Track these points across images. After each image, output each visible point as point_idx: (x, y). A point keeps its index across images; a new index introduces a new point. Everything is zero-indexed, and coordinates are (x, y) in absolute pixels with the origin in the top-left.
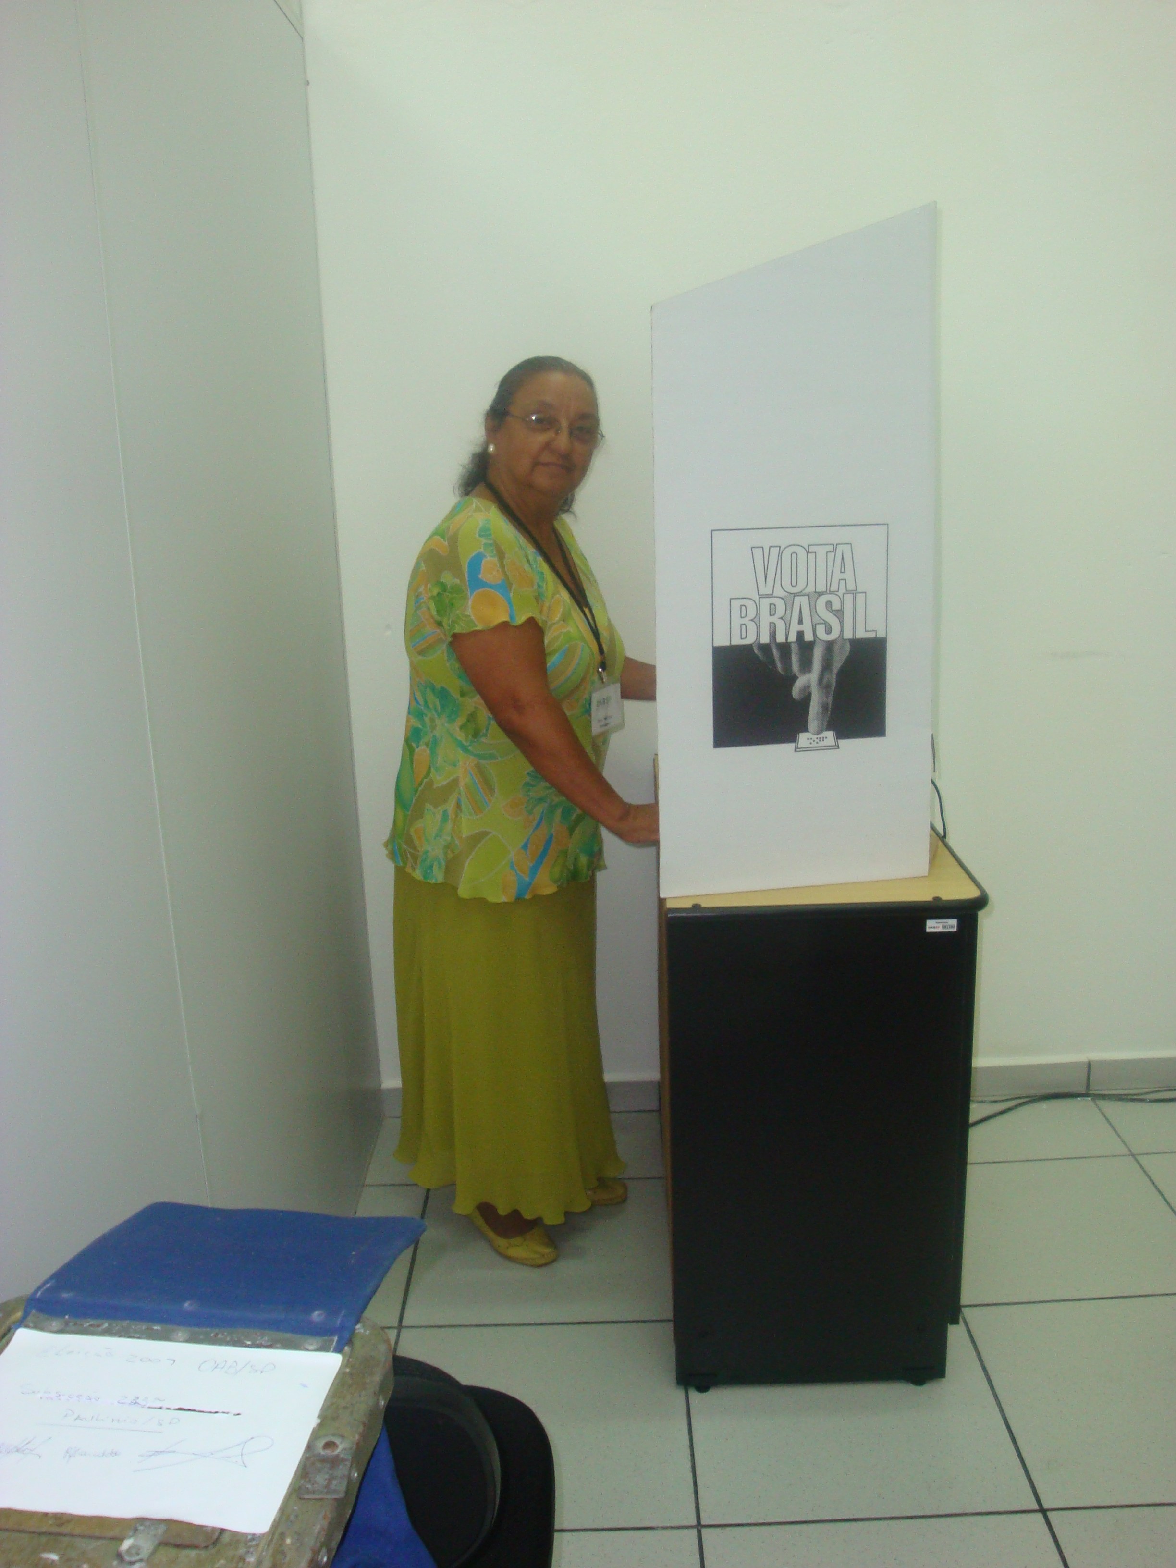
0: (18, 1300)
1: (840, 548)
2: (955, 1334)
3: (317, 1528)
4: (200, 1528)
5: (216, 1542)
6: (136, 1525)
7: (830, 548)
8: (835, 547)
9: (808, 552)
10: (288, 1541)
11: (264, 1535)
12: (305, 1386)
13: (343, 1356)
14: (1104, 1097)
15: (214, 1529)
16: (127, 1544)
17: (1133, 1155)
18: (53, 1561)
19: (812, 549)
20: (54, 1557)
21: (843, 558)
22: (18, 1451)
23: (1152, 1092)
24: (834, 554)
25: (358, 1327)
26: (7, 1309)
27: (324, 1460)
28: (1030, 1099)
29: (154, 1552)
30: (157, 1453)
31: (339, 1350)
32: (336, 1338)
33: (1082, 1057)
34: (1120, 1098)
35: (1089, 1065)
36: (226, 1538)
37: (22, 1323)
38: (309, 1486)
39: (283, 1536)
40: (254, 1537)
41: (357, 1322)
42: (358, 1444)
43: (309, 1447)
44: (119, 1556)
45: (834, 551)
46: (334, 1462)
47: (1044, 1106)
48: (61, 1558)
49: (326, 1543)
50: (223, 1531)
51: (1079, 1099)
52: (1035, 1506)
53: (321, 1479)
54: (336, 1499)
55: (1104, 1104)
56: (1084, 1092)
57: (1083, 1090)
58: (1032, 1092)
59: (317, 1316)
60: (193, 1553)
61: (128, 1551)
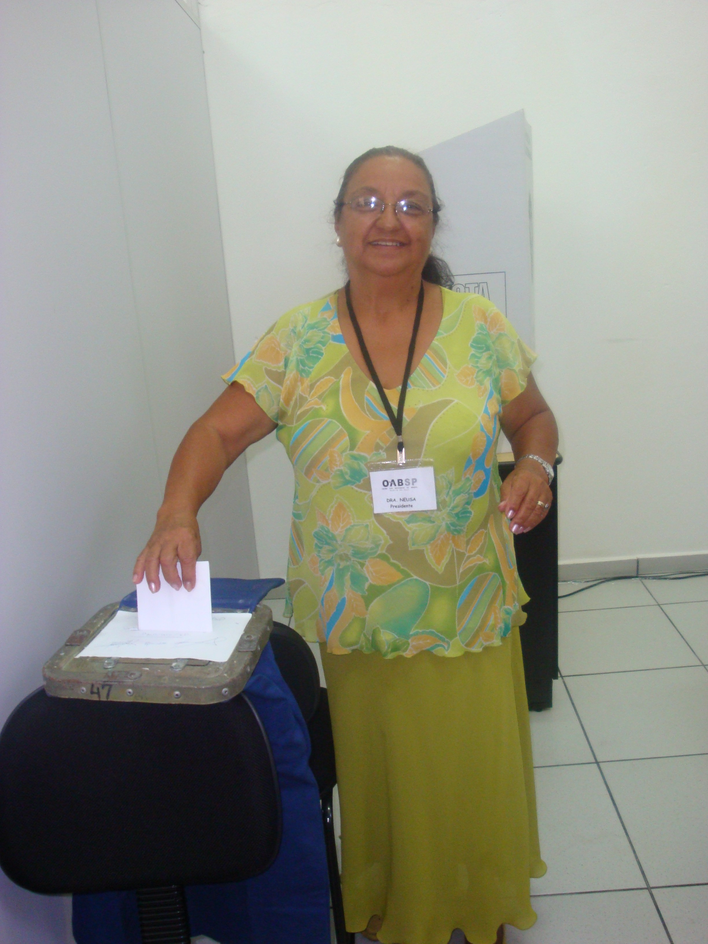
0: (116, 603)
1: (481, 285)
2: (557, 685)
3: (246, 659)
4: (201, 661)
5: (207, 665)
6: (176, 660)
7: (476, 285)
8: (479, 285)
9: (465, 287)
10: (235, 662)
11: (226, 662)
12: (237, 623)
13: (253, 615)
14: (645, 578)
15: (206, 661)
16: (174, 664)
17: (659, 605)
18: (147, 670)
19: (467, 286)
20: (148, 669)
21: (483, 290)
22: (126, 643)
23: (671, 575)
24: (478, 288)
25: (258, 606)
26: (113, 605)
27: (246, 641)
28: (605, 580)
29: (184, 667)
30: (181, 643)
31: (250, 612)
32: (249, 610)
33: (634, 557)
34: (654, 578)
35: (638, 561)
36: (211, 663)
37: (120, 609)
38: (241, 647)
39: (233, 661)
40: (221, 663)
41: (258, 604)
42: (260, 638)
43: (242, 638)
44: (172, 667)
45: (479, 286)
46: (251, 641)
47: (613, 583)
48: (149, 669)
49: (250, 664)
50: (210, 661)
51: (633, 579)
52: (593, 761)
53: (246, 646)
54: (252, 652)
55: (646, 582)
56: (636, 576)
57: (634, 574)
58: (606, 576)
59: (241, 601)
60: (199, 667)
61: (175, 666)
